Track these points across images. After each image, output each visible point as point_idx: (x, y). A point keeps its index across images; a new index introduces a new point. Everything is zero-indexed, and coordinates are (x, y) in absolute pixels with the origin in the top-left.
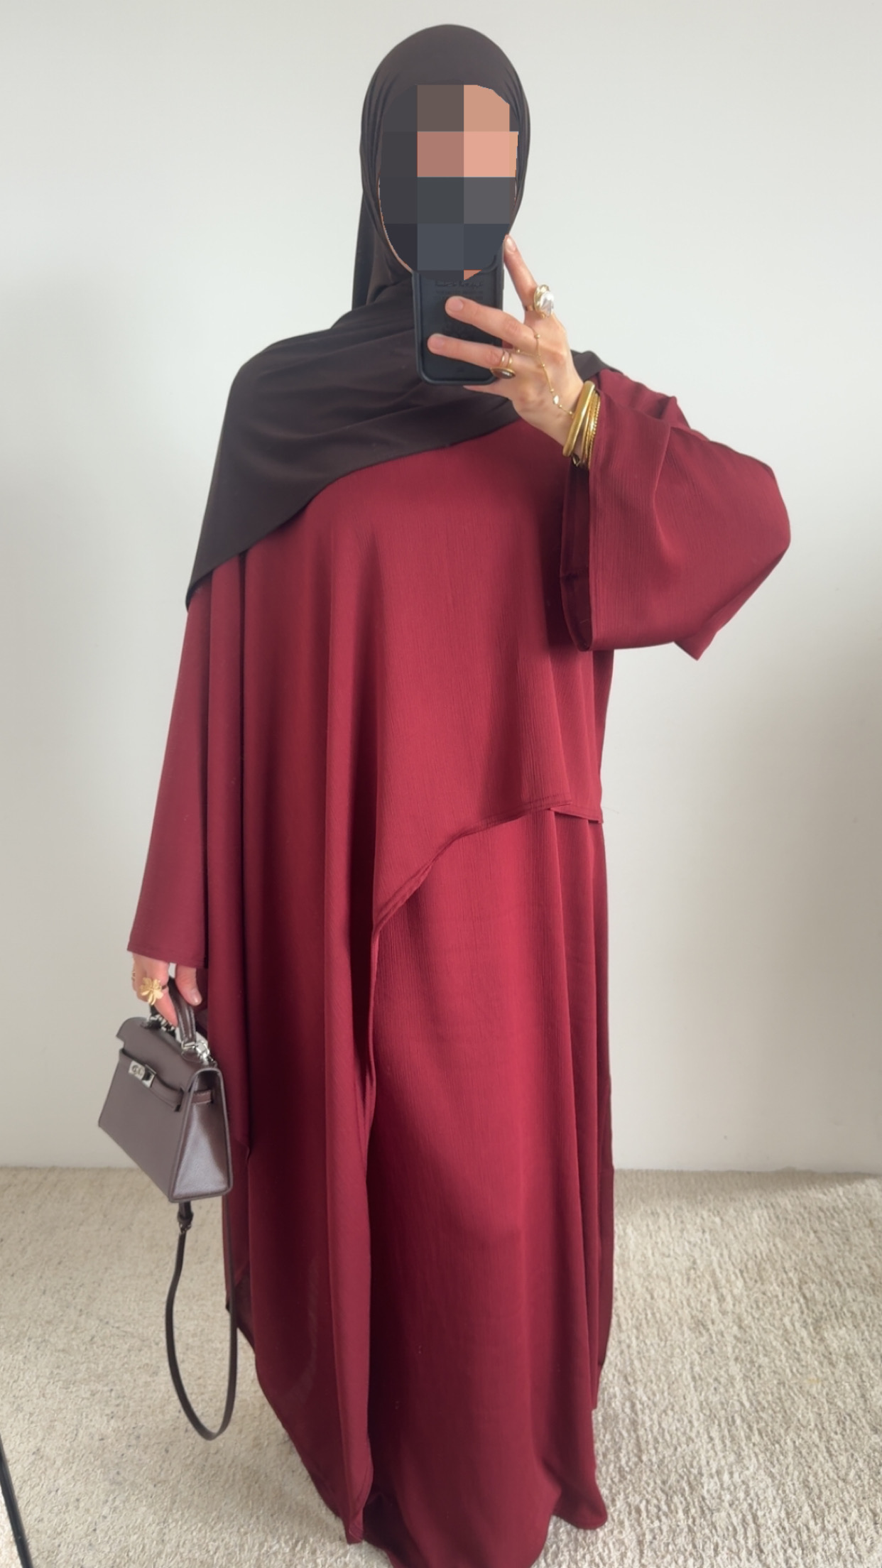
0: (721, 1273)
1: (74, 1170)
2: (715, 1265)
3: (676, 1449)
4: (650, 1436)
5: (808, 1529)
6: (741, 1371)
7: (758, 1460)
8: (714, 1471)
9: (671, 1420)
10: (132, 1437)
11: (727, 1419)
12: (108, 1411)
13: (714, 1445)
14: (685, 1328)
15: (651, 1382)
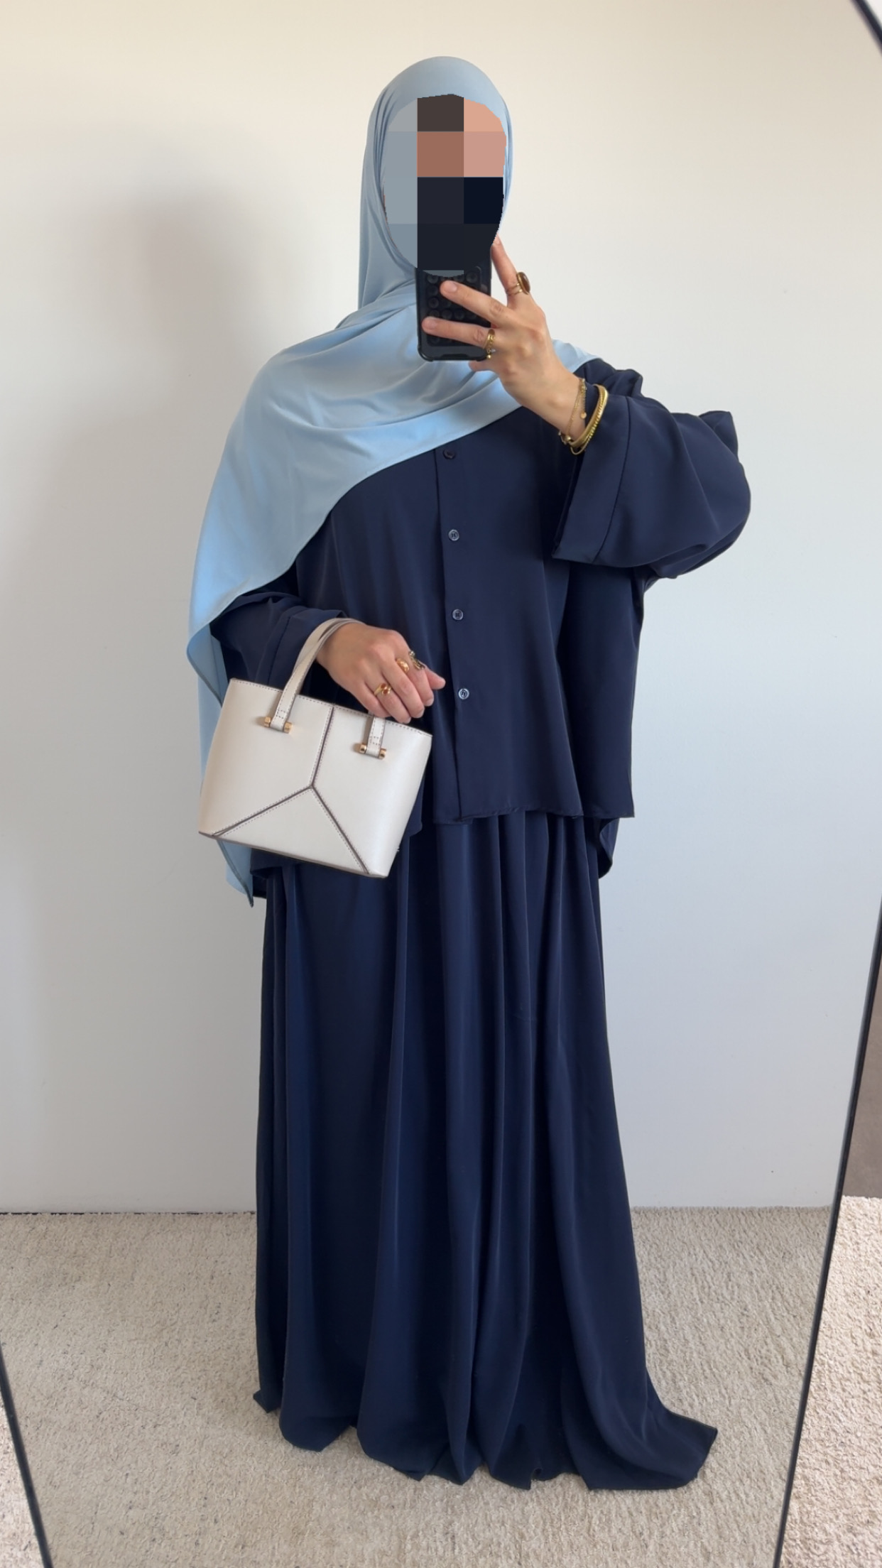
0: (776, 1318)
2: (770, 1311)
10: (155, 1530)
12: (125, 1502)
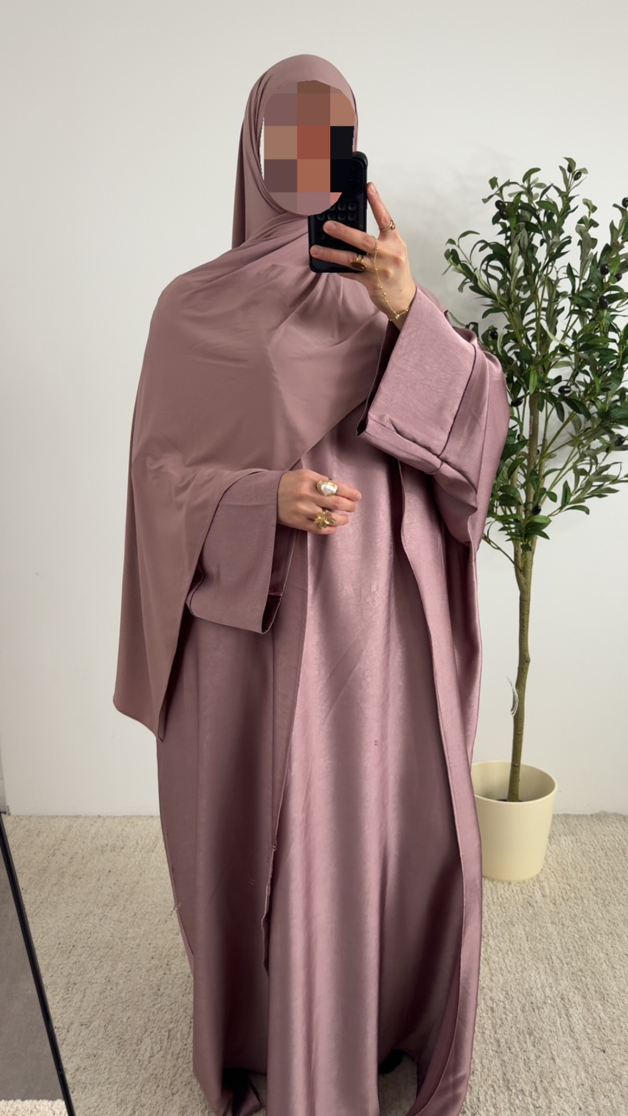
1: (114, 817)
3: (515, 974)
4: (497, 966)
5: (600, 1018)
6: (556, 929)
7: (567, 981)
8: (539, 986)
9: (511, 958)
11: (546, 958)
13: (539, 972)
14: (519, 906)
15: (499, 936)
